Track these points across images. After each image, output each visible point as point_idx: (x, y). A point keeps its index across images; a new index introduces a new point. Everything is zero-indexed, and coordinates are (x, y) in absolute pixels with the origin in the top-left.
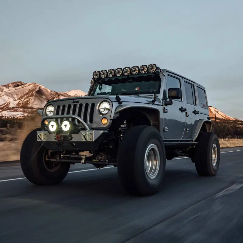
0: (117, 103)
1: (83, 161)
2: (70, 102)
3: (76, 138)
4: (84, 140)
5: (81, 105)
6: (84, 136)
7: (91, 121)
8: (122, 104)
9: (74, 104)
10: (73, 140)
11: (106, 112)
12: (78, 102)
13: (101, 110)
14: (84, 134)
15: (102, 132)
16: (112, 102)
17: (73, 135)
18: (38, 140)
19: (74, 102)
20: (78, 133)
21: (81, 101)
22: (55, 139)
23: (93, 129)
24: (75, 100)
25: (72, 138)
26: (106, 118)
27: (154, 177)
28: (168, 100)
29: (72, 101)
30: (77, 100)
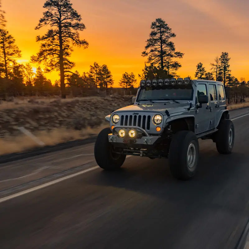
0: (167, 116)
1: (141, 155)
2: (131, 114)
3: (139, 142)
4: (145, 143)
5: (140, 117)
6: (146, 141)
7: (148, 128)
8: (170, 116)
9: (134, 115)
10: (137, 143)
11: (159, 122)
12: (138, 114)
13: (156, 121)
14: (146, 140)
15: (157, 137)
16: (163, 116)
17: (137, 140)
18: (110, 141)
19: (135, 114)
20: (140, 138)
21: (140, 114)
22: (123, 141)
23: (150, 135)
24: (135, 112)
25: (136, 142)
26: (159, 127)
27: (192, 167)
28: (198, 104)
29: (133, 113)
30: (137, 113)
